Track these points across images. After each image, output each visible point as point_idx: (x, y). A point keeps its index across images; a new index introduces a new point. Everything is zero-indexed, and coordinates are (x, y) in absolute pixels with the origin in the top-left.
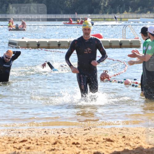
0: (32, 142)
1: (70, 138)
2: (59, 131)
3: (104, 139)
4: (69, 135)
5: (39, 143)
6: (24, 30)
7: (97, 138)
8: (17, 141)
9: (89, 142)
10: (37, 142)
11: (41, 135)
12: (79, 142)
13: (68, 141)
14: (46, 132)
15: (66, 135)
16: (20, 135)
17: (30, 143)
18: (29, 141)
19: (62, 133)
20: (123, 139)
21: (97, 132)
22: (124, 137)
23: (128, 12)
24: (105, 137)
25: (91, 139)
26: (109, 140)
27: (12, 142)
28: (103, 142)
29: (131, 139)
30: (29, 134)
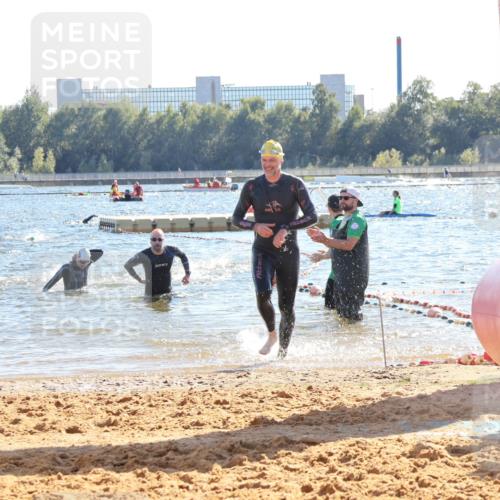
0: (140, 401)
1: (210, 392)
2: (192, 380)
3: (273, 393)
4: (209, 387)
5: (153, 403)
6: (141, 200)
7: (260, 390)
8: (114, 399)
9: (246, 399)
10: (149, 400)
11: (157, 388)
12: (228, 399)
13: (206, 397)
14: (166, 382)
15: (204, 387)
16: (119, 389)
17: (137, 403)
18: (136, 399)
19: (196, 384)
20: (309, 392)
21: (261, 380)
22: (310, 388)
23: (314, 165)
24: (275, 390)
25: (250, 394)
26: (283, 395)
27: (103, 402)
28: (272, 399)
29: (323, 392)
30: (136, 387)
